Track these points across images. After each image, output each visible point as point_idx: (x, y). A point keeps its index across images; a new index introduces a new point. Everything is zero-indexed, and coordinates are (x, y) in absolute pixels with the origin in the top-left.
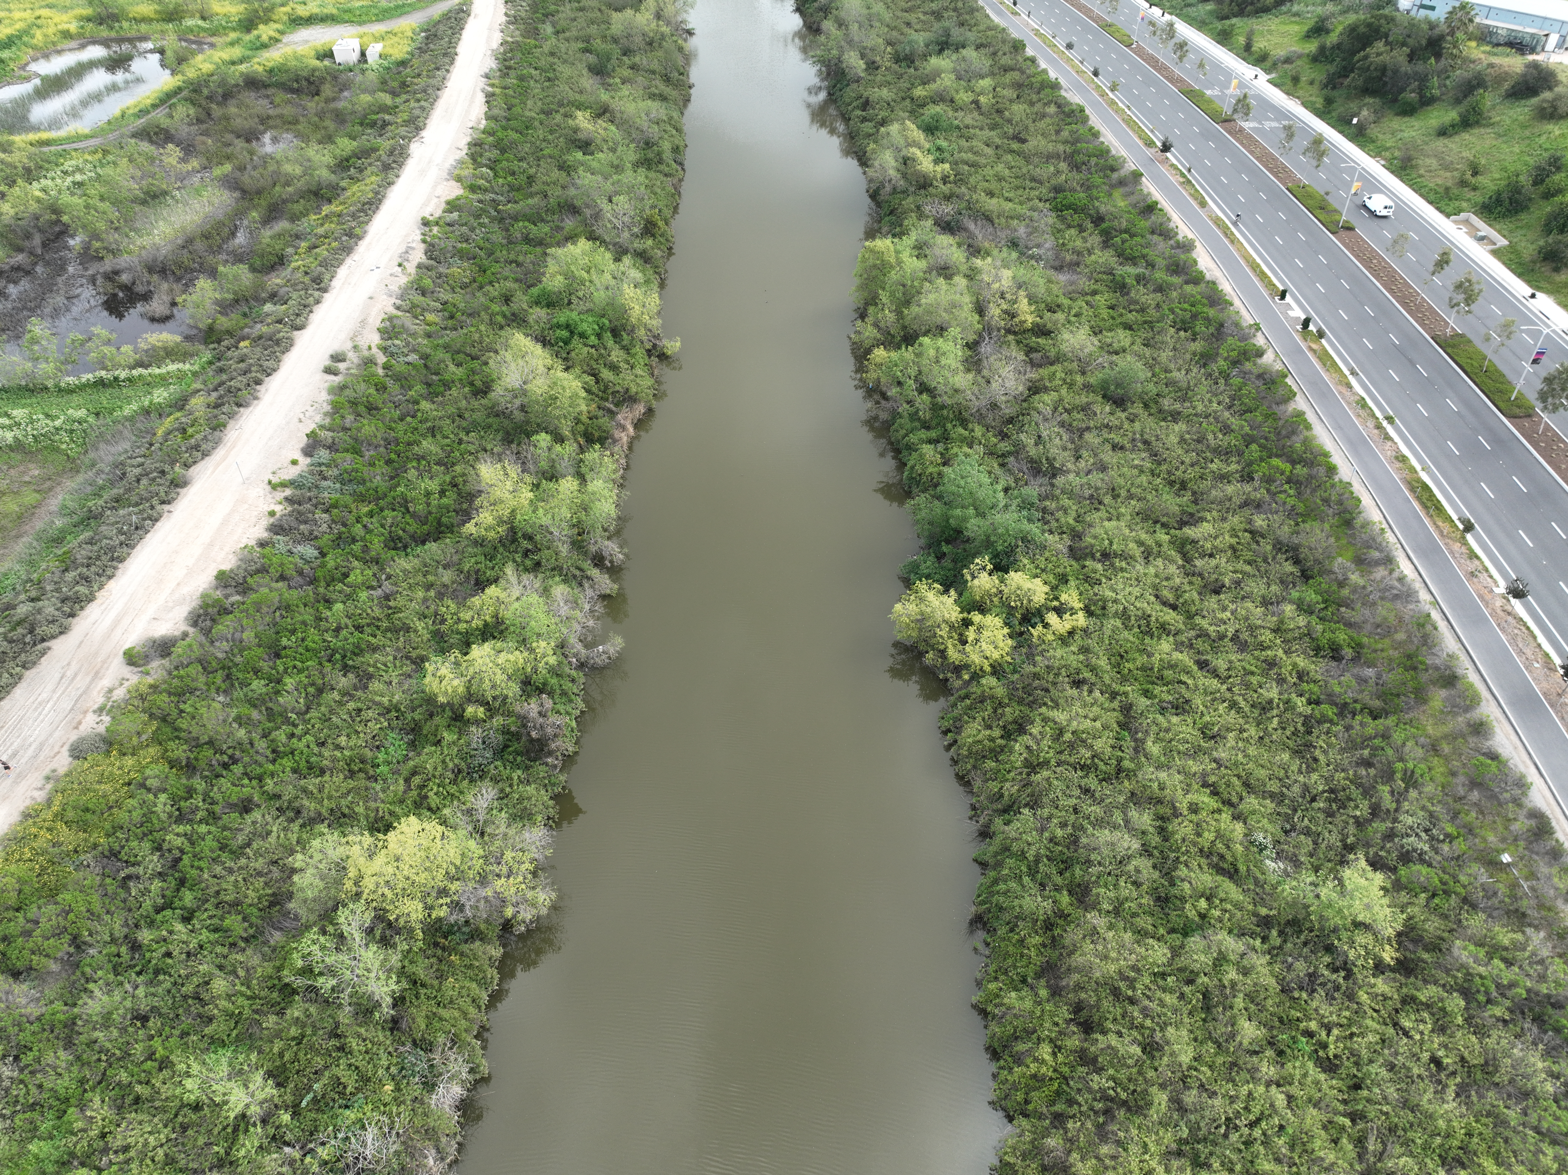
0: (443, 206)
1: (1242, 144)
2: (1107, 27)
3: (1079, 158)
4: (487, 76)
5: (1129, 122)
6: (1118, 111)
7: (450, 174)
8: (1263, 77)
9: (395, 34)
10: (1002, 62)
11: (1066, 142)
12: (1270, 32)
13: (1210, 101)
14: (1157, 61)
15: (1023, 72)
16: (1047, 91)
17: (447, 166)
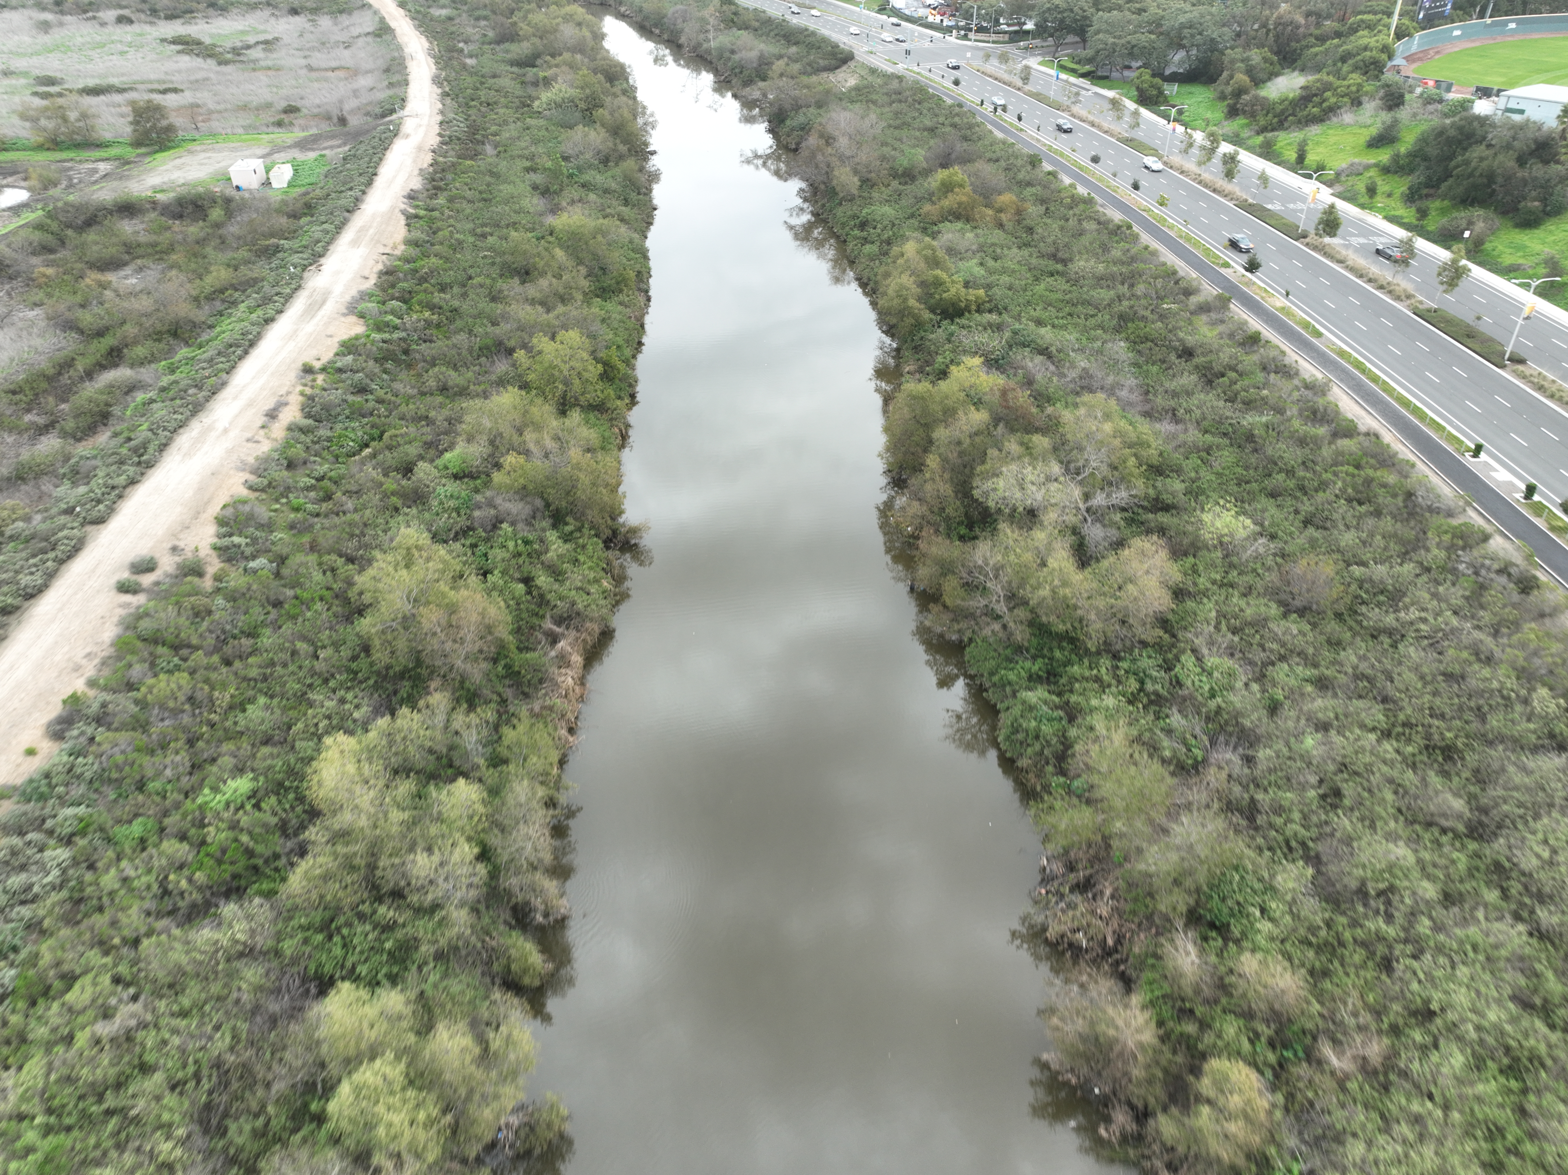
0: (335, 348)
2: (1127, 141)
4: (409, 197)
5: (1188, 239)
6: (1172, 227)
7: (350, 307)
8: (1326, 191)
10: (1019, 177)
11: (1119, 262)
13: (1276, 217)
15: (1045, 187)
16: (1082, 207)
17: (348, 298)
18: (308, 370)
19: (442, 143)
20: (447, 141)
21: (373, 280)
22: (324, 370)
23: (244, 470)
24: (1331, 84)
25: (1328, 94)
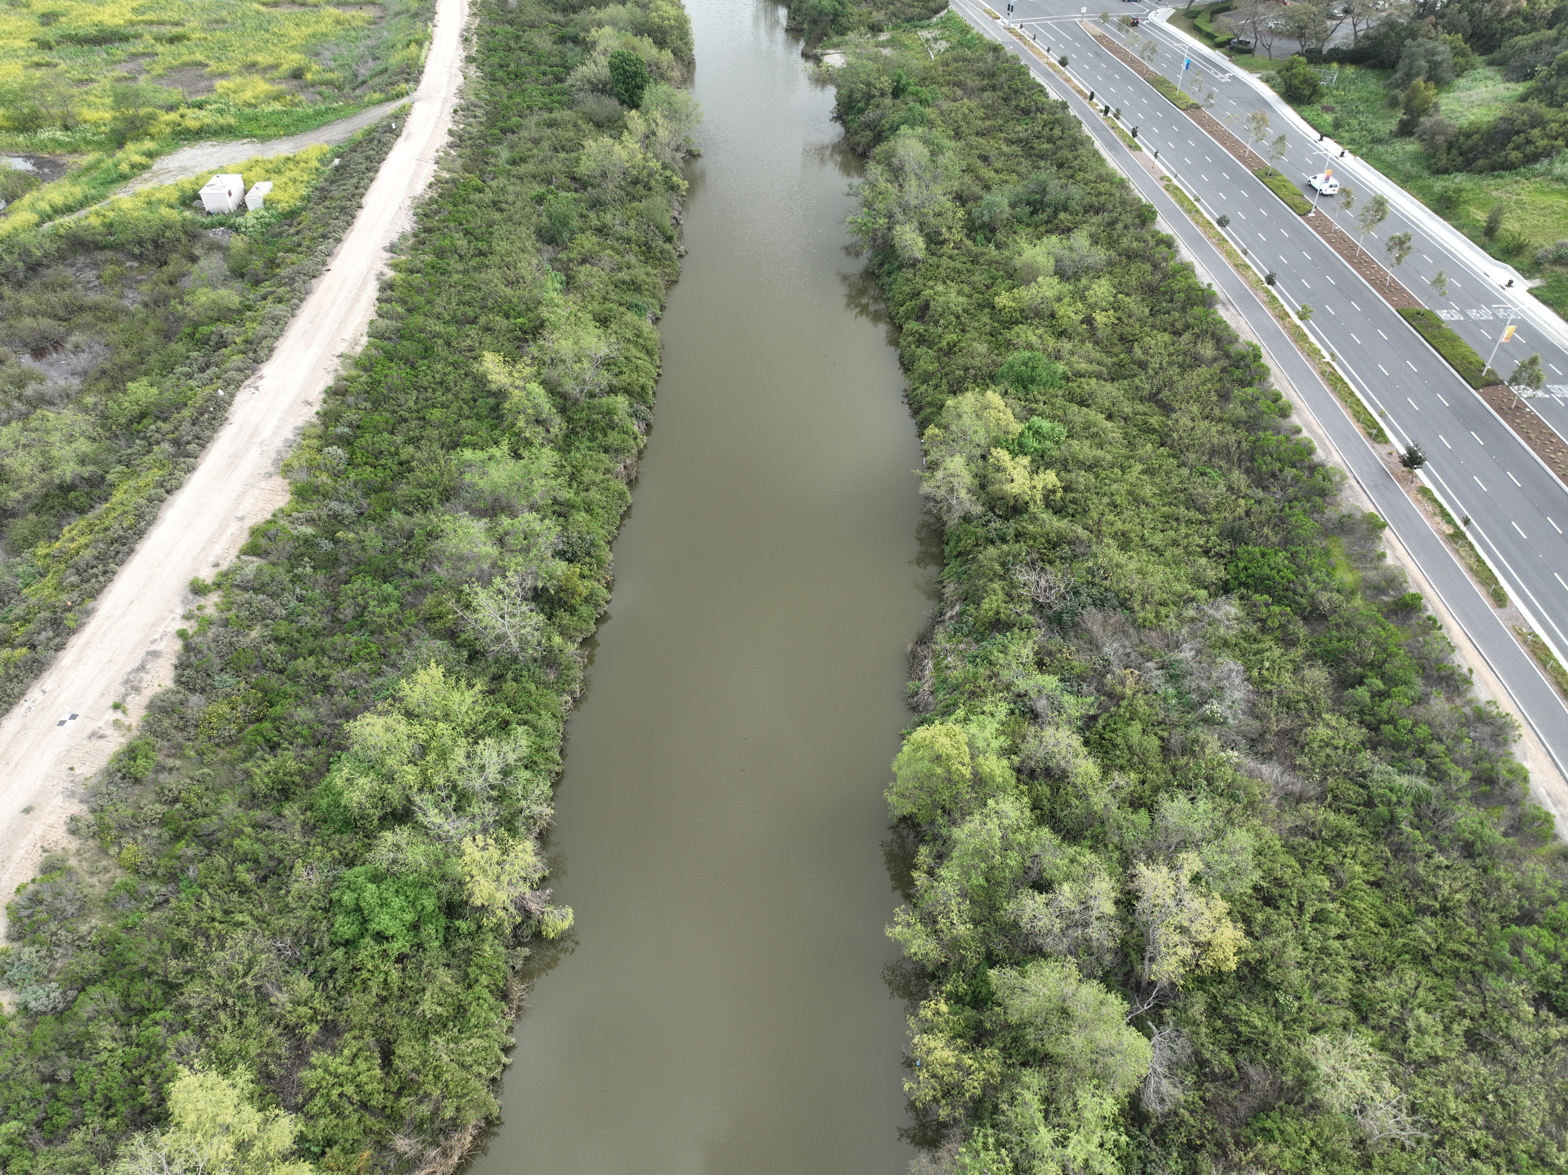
0: (243, 540)
1: (1528, 439)
2: (1267, 175)
3: (1265, 464)
4: (392, 249)
5: (1334, 381)
6: (1313, 354)
7: (276, 462)
8: (1522, 285)
9: (297, 163)
10: (1125, 242)
11: (1236, 424)
12: (1520, 204)
13: (1453, 340)
14: (1353, 247)
15: (1156, 266)
16: (1198, 310)
17: (278, 443)
18: (198, 589)
19: (451, 146)
20: (458, 140)
21: (317, 407)
22: (218, 586)
23: (72, 794)
24: (1541, 117)
25: (1536, 132)
